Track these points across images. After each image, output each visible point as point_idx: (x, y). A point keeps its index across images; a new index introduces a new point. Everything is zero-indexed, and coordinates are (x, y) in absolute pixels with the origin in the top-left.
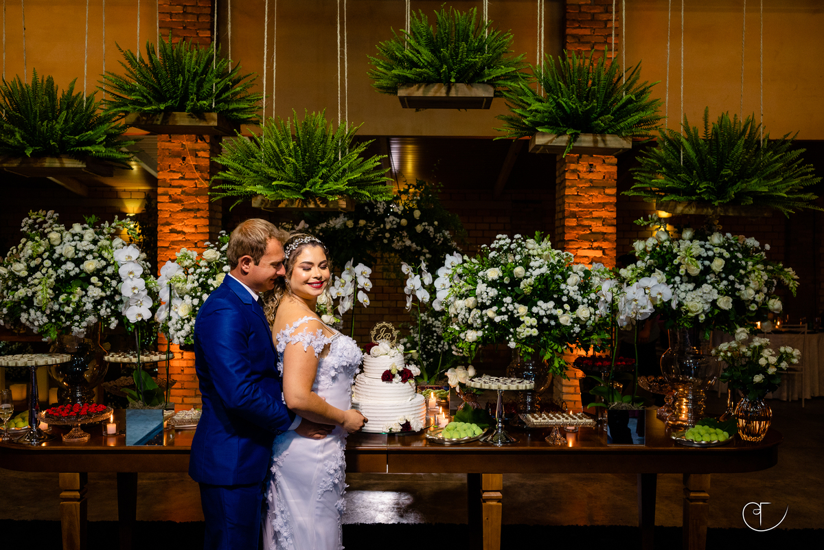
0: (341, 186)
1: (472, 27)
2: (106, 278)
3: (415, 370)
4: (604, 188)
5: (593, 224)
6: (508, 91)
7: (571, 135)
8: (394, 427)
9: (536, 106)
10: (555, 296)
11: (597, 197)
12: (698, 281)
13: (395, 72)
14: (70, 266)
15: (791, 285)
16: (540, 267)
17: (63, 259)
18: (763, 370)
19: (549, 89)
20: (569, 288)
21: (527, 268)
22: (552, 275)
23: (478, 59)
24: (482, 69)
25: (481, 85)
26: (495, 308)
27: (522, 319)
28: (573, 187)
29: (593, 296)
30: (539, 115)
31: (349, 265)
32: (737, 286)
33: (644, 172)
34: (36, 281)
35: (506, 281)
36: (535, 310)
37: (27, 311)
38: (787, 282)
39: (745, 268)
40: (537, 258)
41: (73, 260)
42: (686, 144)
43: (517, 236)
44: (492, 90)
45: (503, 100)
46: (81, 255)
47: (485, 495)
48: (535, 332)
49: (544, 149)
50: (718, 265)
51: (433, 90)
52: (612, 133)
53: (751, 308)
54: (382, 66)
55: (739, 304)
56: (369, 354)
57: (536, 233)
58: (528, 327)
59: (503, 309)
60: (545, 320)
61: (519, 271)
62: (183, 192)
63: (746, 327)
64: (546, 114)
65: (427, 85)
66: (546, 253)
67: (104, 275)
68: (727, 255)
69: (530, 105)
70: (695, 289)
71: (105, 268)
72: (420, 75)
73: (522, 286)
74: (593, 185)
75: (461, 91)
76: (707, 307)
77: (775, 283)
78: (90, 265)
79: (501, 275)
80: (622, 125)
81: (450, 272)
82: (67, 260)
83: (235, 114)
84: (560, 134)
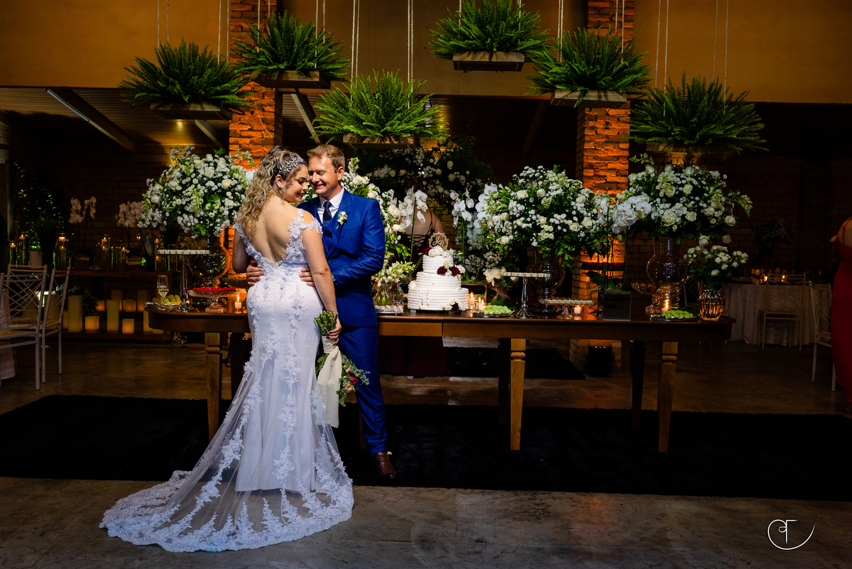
0: (412, 126)
1: (509, 9)
2: (236, 193)
3: (461, 269)
4: (618, 143)
5: (608, 174)
6: (536, 58)
7: (581, 91)
8: (446, 307)
9: (556, 69)
10: (567, 211)
11: (612, 151)
12: (672, 201)
13: (451, 43)
14: (211, 183)
15: (746, 208)
16: (556, 190)
17: (205, 179)
18: (718, 266)
19: (566, 56)
20: (577, 205)
21: (547, 190)
22: (565, 195)
23: (513, 34)
24: (516, 41)
25: (515, 53)
26: (522, 219)
27: (542, 227)
28: (591, 142)
29: (595, 211)
30: (558, 76)
31: (410, 192)
32: (701, 204)
33: (637, 121)
34: (189, 193)
35: (531, 200)
36: (552, 220)
37: (181, 215)
38: (743, 205)
39: (707, 192)
40: (554, 183)
41: (213, 180)
42: (667, 99)
43: (540, 167)
44: (523, 57)
45: (531, 64)
46: (220, 175)
47: (513, 354)
48: (551, 236)
49: (561, 102)
50: (687, 189)
51: (479, 56)
52: (612, 90)
53: (712, 222)
54: (442, 38)
55: (702, 218)
56: (428, 255)
57: (555, 166)
58: (546, 232)
59: (529, 219)
60: (559, 228)
61: (541, 192)
62: (251, 142)
63: (707, 236)
64: (563, 76)
65: (475, 53)
66: (561, 179)
67: (236, 191)
68: (695, 182)
69: (551, 69)
70: (671, 207)
71: (236, 185)
72: (470, 45)
73: (543, 202)
74: (609, 140)
75: (500, 57)
76: (678, 220)
77: (733, 205)
78: (226, 183)
79: (527, 196)
80: (619, 84)
81: (488, 198)
82: (209, 179)
83: (332, 72)
84: (573, 91)
